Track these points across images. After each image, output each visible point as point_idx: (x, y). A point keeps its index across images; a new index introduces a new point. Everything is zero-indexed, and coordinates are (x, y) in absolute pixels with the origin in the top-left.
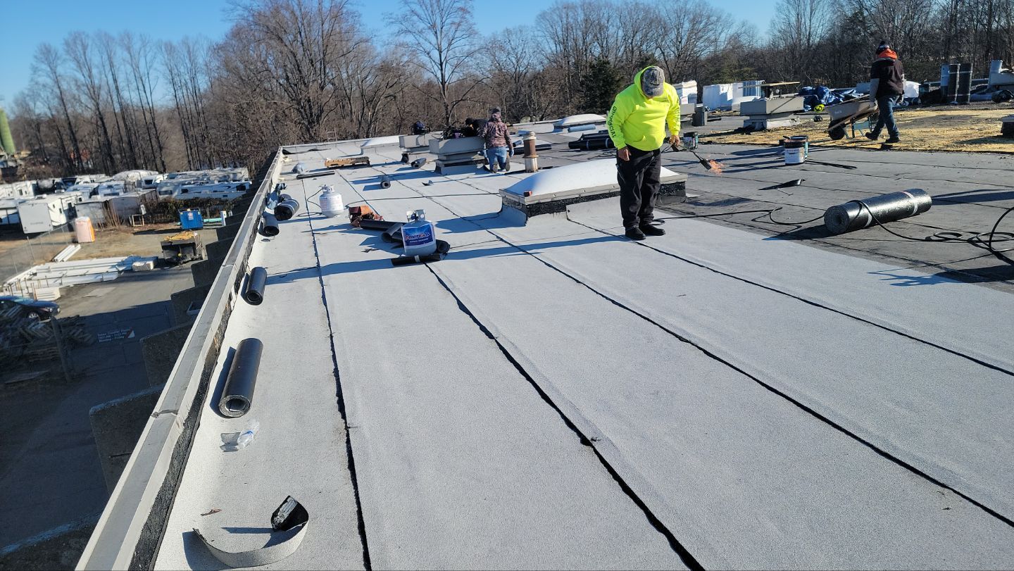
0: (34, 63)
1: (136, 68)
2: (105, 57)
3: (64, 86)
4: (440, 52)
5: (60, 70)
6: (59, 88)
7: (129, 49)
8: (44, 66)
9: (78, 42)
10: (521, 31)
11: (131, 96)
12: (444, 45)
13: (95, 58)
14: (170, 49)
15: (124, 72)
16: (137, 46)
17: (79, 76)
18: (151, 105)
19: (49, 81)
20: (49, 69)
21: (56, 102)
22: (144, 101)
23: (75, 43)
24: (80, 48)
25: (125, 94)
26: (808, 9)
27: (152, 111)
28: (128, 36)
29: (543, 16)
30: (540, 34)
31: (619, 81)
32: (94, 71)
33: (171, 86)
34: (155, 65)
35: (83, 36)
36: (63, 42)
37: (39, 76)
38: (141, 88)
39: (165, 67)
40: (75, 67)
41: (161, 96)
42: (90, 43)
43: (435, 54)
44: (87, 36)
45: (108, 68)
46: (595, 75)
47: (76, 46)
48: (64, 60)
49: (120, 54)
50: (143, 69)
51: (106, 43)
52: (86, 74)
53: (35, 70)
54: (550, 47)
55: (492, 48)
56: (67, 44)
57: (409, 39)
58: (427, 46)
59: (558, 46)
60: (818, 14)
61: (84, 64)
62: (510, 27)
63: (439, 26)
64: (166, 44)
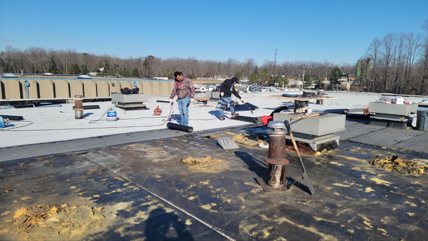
0: (370, 46)
1: (410, 49)
2: (399, 43)
5: (378, 50)
6: (376, 56)
7: (410, 40)
9: (390, 37)
11: (404, 61)
13: (395, 44)
15: (404, 50)
16: (414, 38)
17: (385, 52)
18: (411, 66)
19: (373, 54)
20: (374, 49)
22: (409, 63)
24: (389, 40)
28: (412, 35)
32: (392, 50)
36: (384, 37)
37: (370, 51)
38: (409, 57)
40: (385, 48)
44: (395, 35)
45: (398, 47)
48: (382, 45)
49: (406, 42)
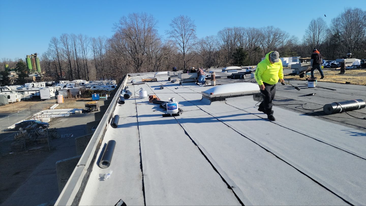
0: (50, 43)
1: (82, 46)
2: (73, 42)
3: (59, 51)
4: (184, 44)
5: (58, 46)
6: (57, 52)
7: (81, 40)
8: (53, 44)
9: (65, 37)
10: (212, 37)
11: (80, 55)
12: (185, 41)
13: (70, 42)
14: (94, 40)
15: (79, 47)
16: (83, 39)
17: (64, 48)
18: (86, 58)
19: (54, 49)
20: (54, 45)
21: (56, 56)
22: (84, 57)
23: (64, 37)
24: (65, 39)
25: (78, 54)
26: (318, 32)
27: (86, 60)
28: (81, 36)
29: (220, 32)
30: (219, 38)
31: (246, 55)
32: (69, 47)
33: (93, 52)
34: (89, 45)
35: (67, 35)
36: (60, 37)
37: (51, 47)
38: (84, 52)
39: (92, 46)
40: (63, 45)
41: (90, 55)
42: (69, 37)
43: (182, 44)
44: (68, 35)
45: (73, 46)
46: (238, 53)
47: (64, 38)
48: (60, 43)
49: (78, 41)
50: (85, 47)
51: (74, 38)
52: (66, 47)
53: (50, 45)
54: (222, 43)
55: (202, 42)
56: (61, 37)
57: (173, 39)
58: (179, 42)
59: (225, 43)
60: (321, 34)
61: (66, 44)
62: (208, 36)
63: (184, 35)
64: (93, 39)
